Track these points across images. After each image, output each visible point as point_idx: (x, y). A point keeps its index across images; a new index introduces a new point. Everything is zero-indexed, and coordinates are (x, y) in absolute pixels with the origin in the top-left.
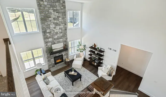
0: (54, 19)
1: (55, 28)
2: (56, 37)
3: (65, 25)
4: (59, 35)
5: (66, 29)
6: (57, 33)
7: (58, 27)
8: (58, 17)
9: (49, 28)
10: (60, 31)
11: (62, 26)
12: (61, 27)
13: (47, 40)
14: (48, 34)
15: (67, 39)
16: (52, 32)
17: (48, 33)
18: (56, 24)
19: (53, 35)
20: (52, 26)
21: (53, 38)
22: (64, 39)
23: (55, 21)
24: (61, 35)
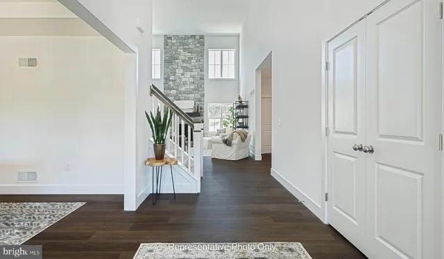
0: (183, 61)
1: (182, 74)
2: (183, 89)
3: (201, 71)
4: (188, 87)
5: (202, 79)
6: (185, 83)
7: (188, 74)
8: (190, 59)
9: (174, 74)
10: (192, 80)
11: (195, 73)
12: (192, 73)
13: (168, 91)
14: (171, 83)
15: (203, 96)
16: (178, 81)
17: (172, 81)
18: (186, 69)
19: (179, 85)
20: (179, 71)
21: (177, 90)
22: (198, 96)
23: (185, 65)
24: (192, 87)
